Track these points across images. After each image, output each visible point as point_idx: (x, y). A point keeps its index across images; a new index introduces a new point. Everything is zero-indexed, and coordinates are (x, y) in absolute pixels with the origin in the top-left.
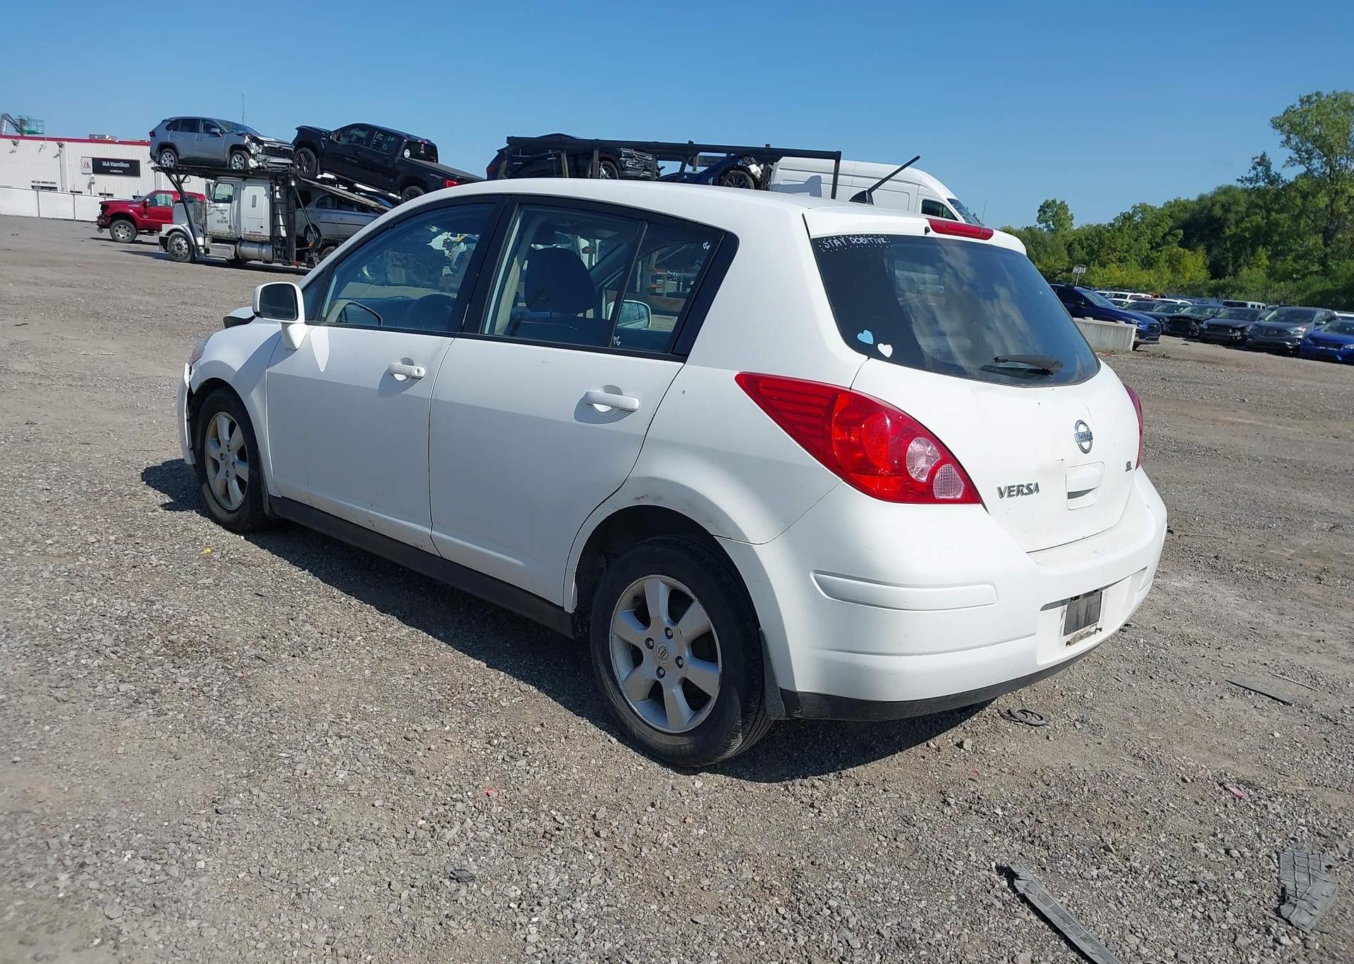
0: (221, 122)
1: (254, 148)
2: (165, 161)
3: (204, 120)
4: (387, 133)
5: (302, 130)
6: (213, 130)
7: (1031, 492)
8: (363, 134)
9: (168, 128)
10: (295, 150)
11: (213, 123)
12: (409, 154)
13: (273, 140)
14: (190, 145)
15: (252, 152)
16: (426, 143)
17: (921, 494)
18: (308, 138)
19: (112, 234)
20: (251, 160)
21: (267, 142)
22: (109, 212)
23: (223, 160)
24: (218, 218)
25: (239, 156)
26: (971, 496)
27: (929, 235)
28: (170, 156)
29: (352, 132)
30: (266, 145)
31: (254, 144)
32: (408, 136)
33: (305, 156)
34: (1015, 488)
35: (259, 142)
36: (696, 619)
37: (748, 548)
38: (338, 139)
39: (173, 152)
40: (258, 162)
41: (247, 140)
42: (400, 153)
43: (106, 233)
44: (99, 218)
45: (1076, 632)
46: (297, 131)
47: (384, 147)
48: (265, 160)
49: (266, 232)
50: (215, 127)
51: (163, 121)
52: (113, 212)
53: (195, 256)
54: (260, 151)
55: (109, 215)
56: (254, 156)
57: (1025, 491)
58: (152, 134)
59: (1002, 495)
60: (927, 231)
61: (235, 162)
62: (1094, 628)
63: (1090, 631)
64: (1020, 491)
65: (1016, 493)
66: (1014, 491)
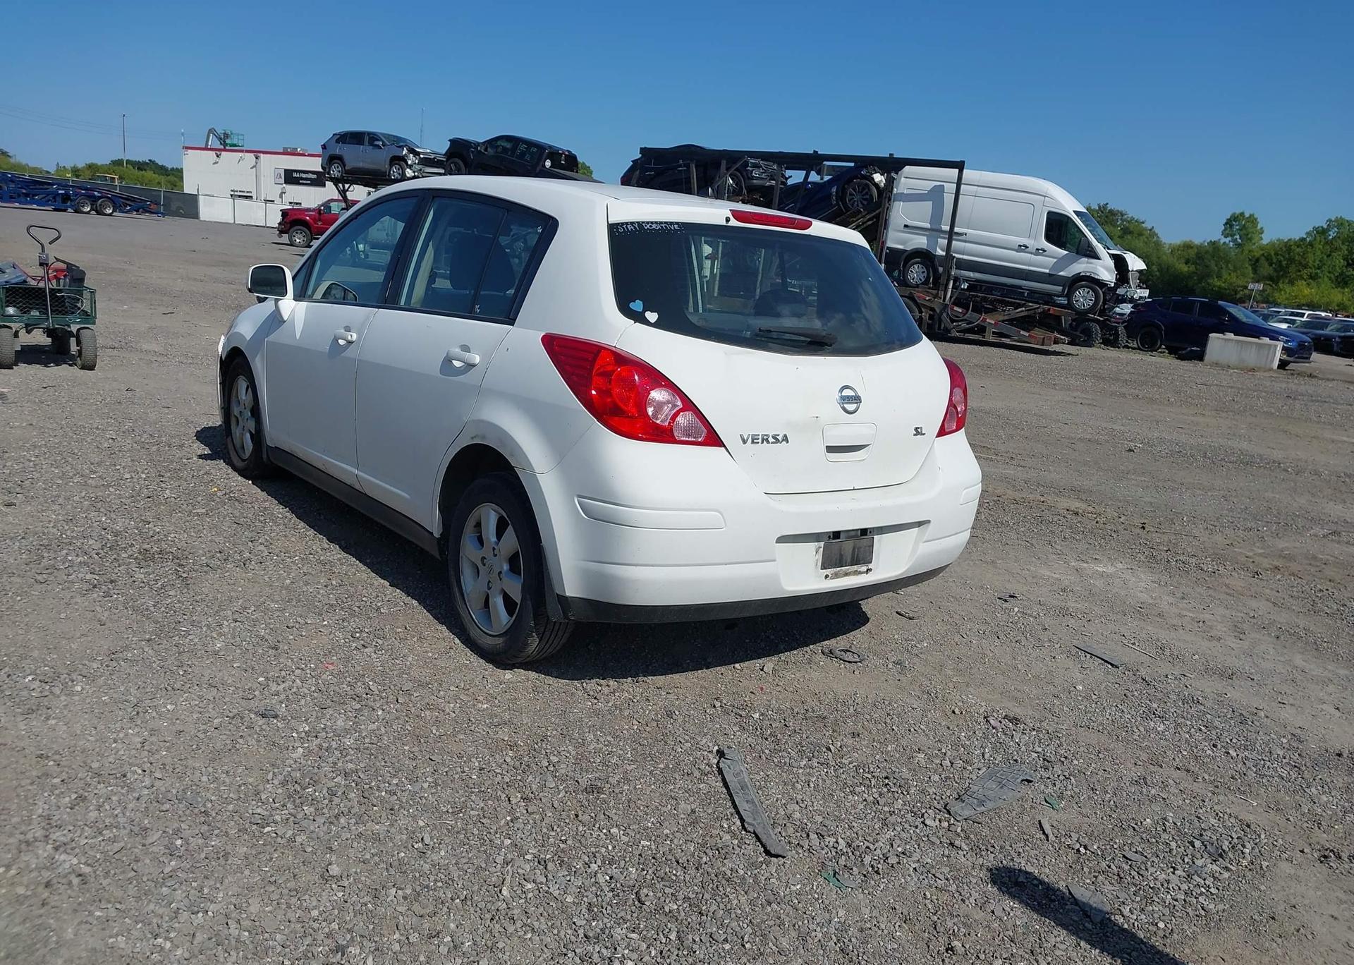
0: (384, 135)
1: (411, 159)
2: (333, 171)
3: (369, 134)
4: (530, 144)
5: (455, 143)
6: (376, 143)
7: (777, 441)
8: (508, 145)
9: (337, 141)
10: (447, 161)
11: (375, 135)
12: (550, 164)
13: (428, 151)
14: (356, 157)
15: (410, 162)
16: (567, 153)
17: (663, 435)
18: (459, 148)
19: (290, 239)
20: (408, 170)
21: (423, 153)
22: (289, 219)
23: (383, 170)
25: (397, 166)
26: (713, 439)
27: (730, 224)
28: (338, 167)
29: (499, 143)
30: (422, 156)
31: (411, 155)
32: (550, 147)
33: (455, 166)
34: (760, 437)
35: (416, 154)
36: (510, 540)
37: (533, 477)
38: (486, 150)
39: (341, 163)
40: (414, 172)
41: (405, 151)
42: (542, 163)
43: (285, 239)
44: (280, 224)
45: (838, 569)
46: (449, 143)
47: (527, 157)
48: (421, 170)
50: (378, 140)
51: (334, 135)
52: (291, 219)
54: (417, 161)
55: (288, 221)
56: (410, 167)
57: (771, 440)
58: (324, 147)
59: (744, 442)
60: (728, 220)
61: (394, 172)
62: (864, 569)
63: (859, 570)
64: (765, 439)
65: (760, 441)
66: (758, 439)
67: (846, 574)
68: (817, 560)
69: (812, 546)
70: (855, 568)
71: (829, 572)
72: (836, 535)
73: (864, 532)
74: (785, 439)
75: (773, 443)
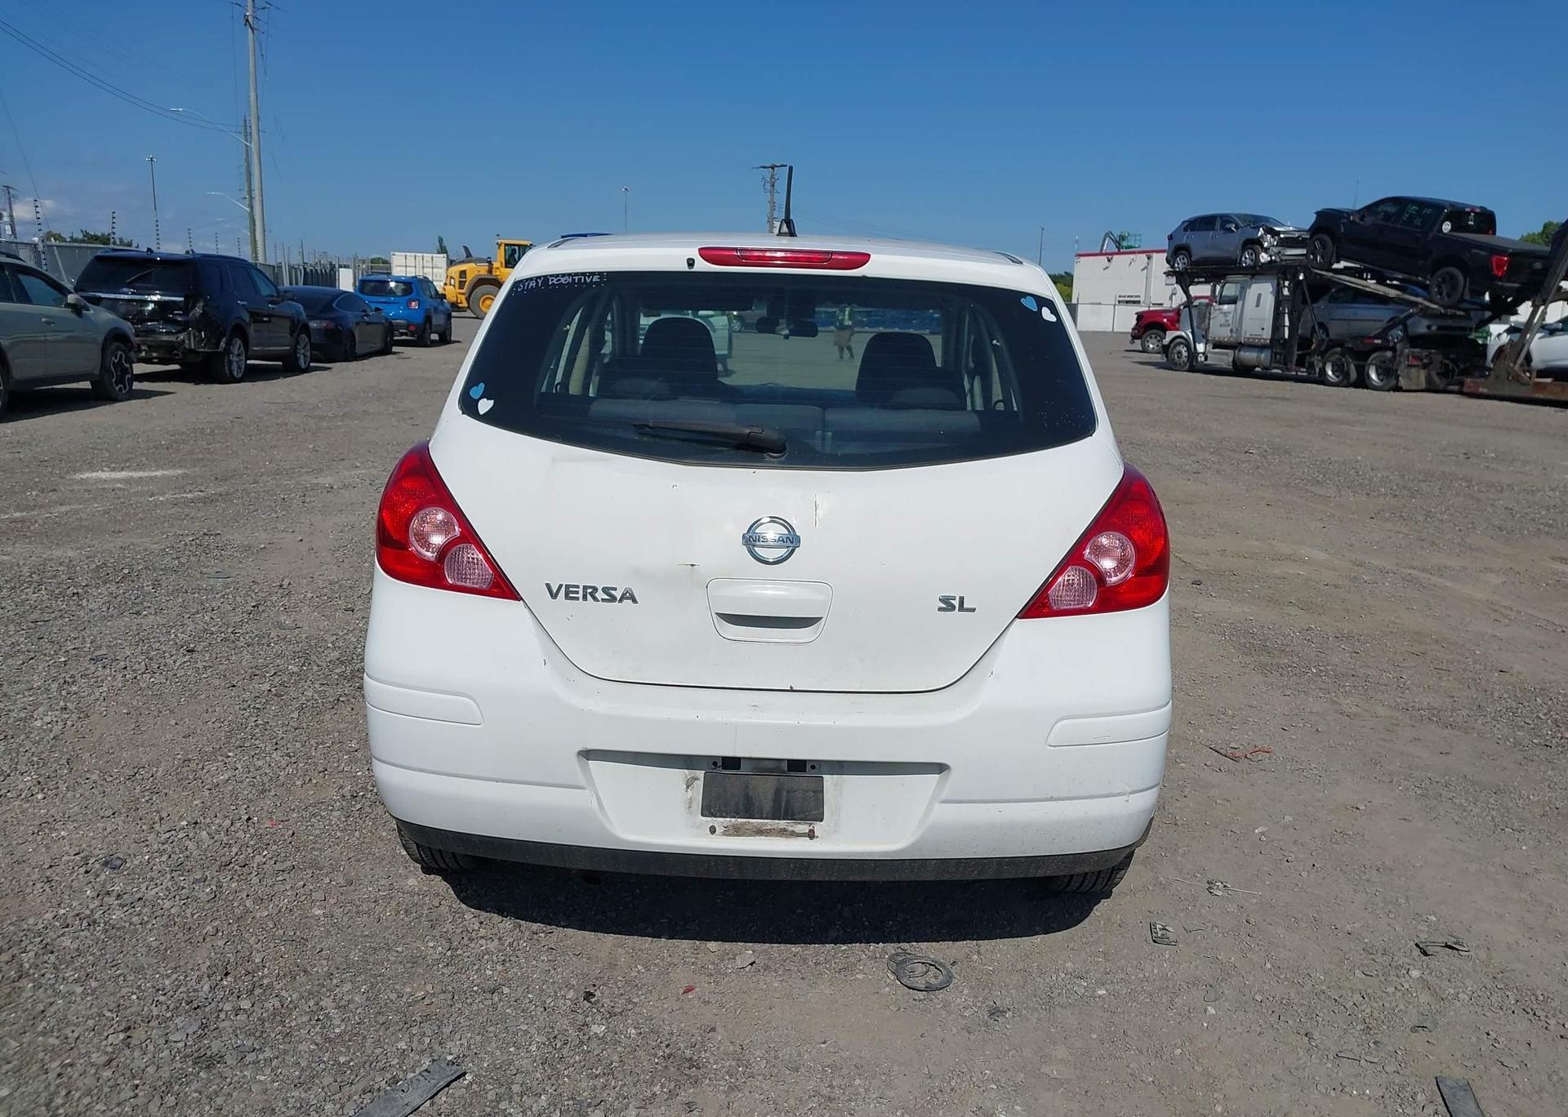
0: (1237, 215)
1: (1268, 241)
2: (1178, 264)
3: (1222, 216)
4: (1421, 203)
5: (1317, 213)
6: (1228, 226)
7: (613, 599)
8: (1392, 209)
9: (1185, 230)
10: (1310, 238)
11: (1230, 217)
12: (1450, 228)
13: (1291, 229)
14: (1204, 246)
15: (1266, 245)
16: (1478, 210)
18: (1328, 223)
19: (1143, 345)
20: (1263, 254)
21: (1284, 233)
22: (1144, 322)
23: (1234, 258)
24: (1221, 323)
25: (1250, 251)
26: (501, 587)
27: (695, 269)
28: (1183, 259)
29: (1381, 208)
30: (1282, 236)
31: (1269, 236)
32: (1452, 205)
33: (1321, 243)
34: (581, 590)
35: (1275, 234)
38: (1361, 219)
39: (1187, 254)
40: (1271, 256)
41: (1261, 231)
42: (1437, 226)
43: (1138, 344)
44: (1133, 329)
45: (740, 819)
46: (1315, 216)
47: (1418, 222)
48: (1280, 252)
49: (1267, 335)
50: (1231, 222)
51: (1183, 222)
52: (1146, 322)
53: (1194, 366)
54: (1275, 243)
55: (1142, 325)
56: (1266, 250)
57: (600, 595)
58: (1171, 238)
59: (554, 596)
60: (691, 263)
61: (1246, 258)
62: (803, 828)
63: (791, 829)
64: (590, 592)
65: (580, 595)
66: (577, 592)
67: (760, 832)
68: (691, 801)
69: (679, 775)
70: (782, 824)
71: (719, 822)
72: (732, 763)
73: (797, 766)
74: (629, 596)
75: (603, 600)
